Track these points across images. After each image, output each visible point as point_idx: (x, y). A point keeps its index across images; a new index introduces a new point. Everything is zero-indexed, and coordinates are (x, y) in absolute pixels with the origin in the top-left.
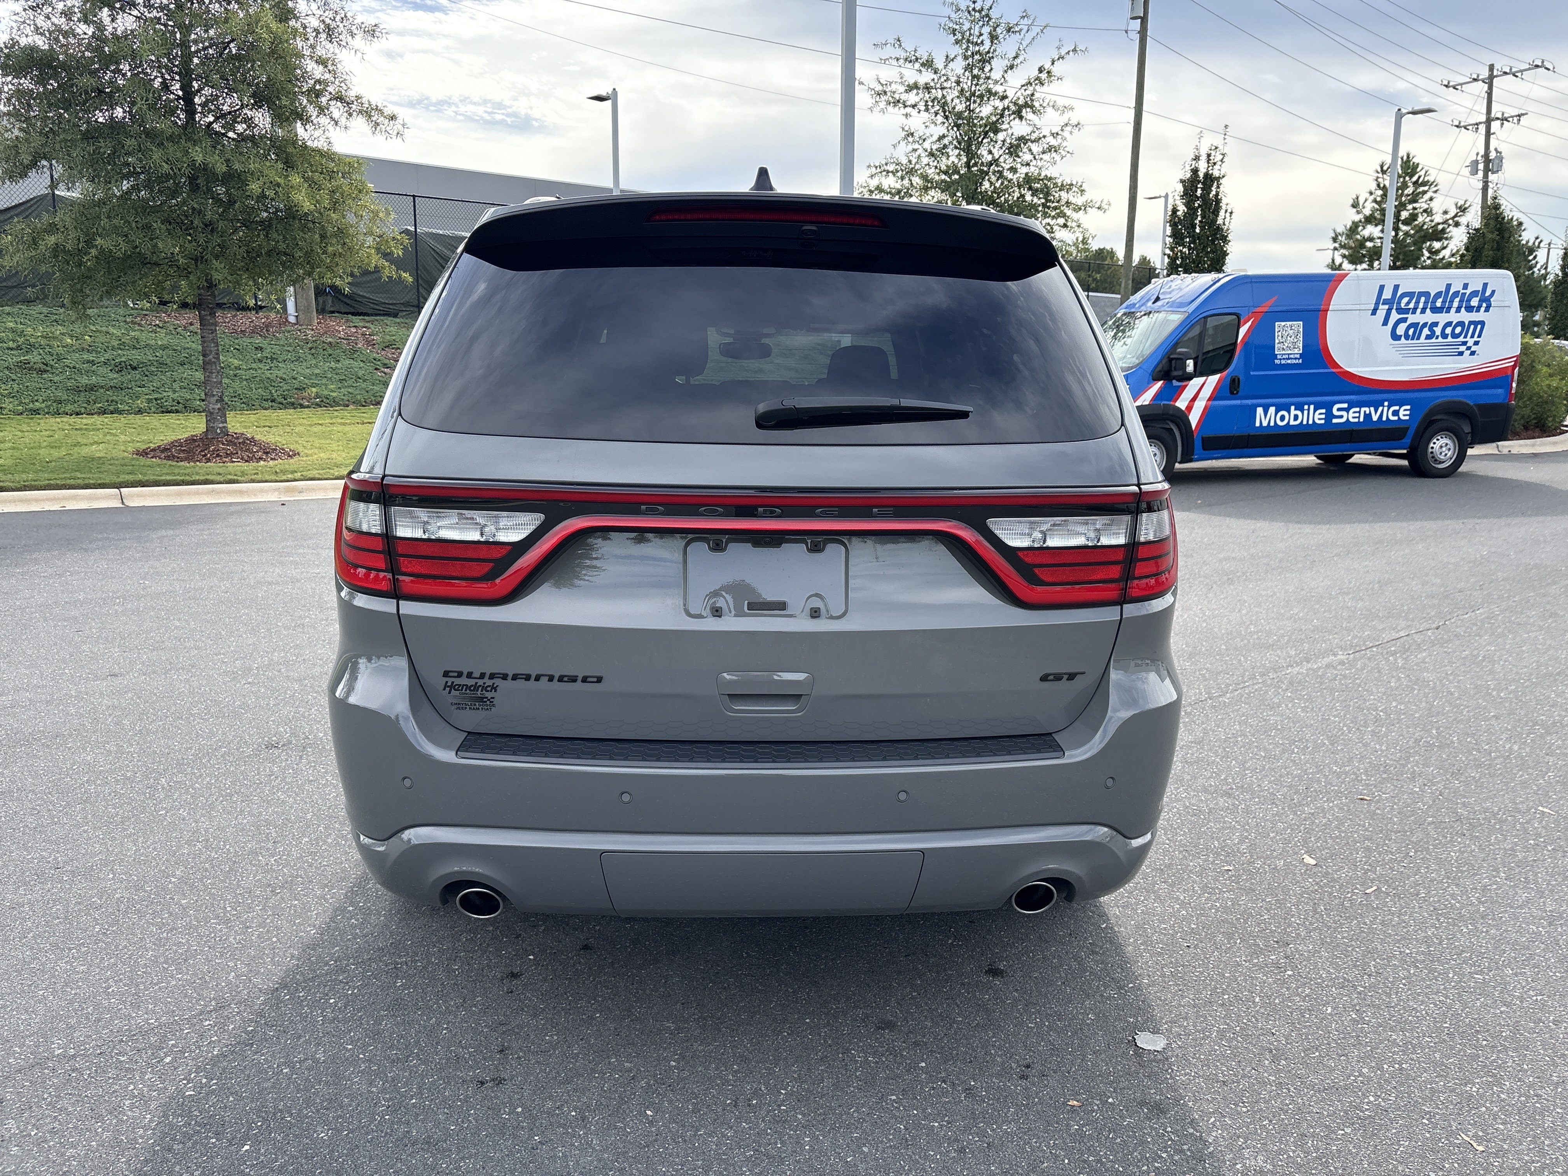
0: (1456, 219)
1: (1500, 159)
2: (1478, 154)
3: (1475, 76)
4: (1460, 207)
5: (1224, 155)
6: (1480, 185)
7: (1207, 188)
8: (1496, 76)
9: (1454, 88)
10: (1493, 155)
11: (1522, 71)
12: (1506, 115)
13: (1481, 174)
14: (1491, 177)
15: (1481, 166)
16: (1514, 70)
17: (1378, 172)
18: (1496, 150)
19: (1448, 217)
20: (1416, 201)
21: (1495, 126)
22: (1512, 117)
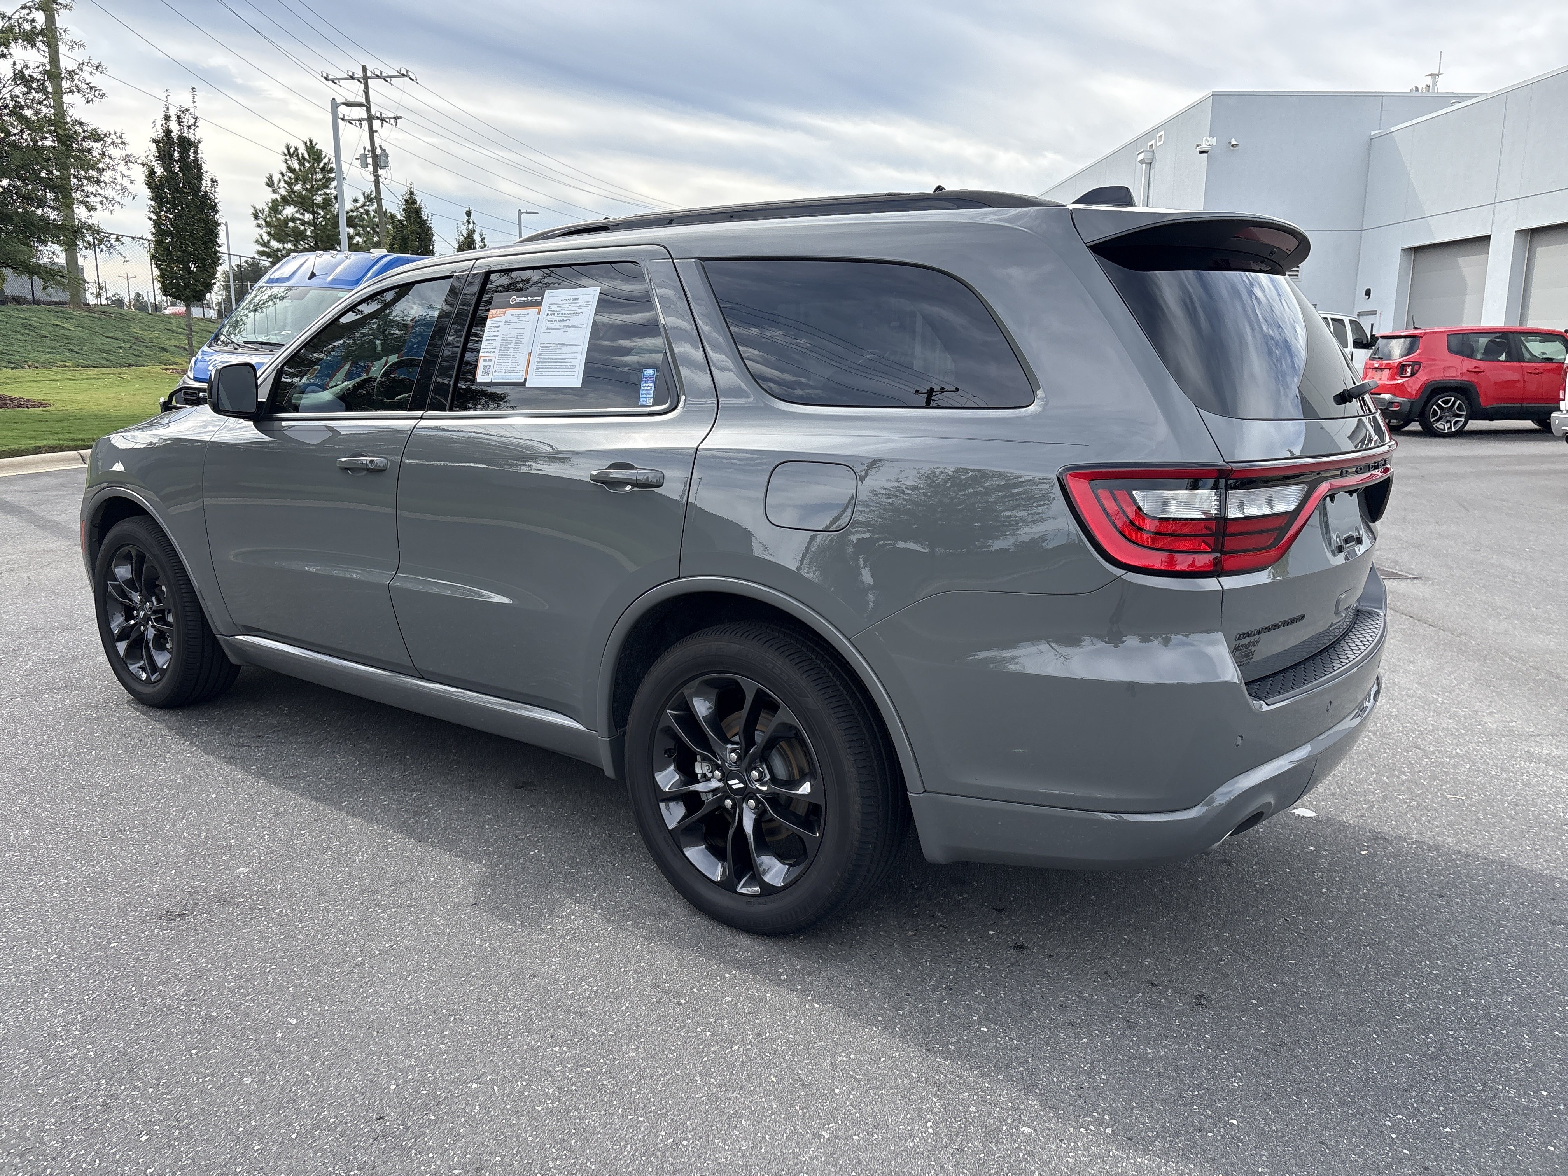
0: (366, 208)
1: (387, 156)
2: (365, 148)
3: (351, 74)
4: (368, 197)
5: (196, 119)
6: (372, 178)
7: (184, 153)
8: (370, 78)
9: (333, 82)
10: (379, 151)
11: (391, 77)
12: (384, 116)
13: (370, 168)
14: (380, 172)
15: (370, 160)
16: (384, 74)
17: (285, 155)
18: (380, 146)
19: (358, 205)
20: (327, 187)
21: (376, 124)
22: (389, 118)
